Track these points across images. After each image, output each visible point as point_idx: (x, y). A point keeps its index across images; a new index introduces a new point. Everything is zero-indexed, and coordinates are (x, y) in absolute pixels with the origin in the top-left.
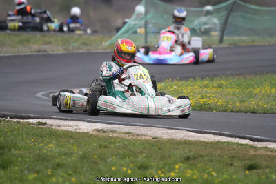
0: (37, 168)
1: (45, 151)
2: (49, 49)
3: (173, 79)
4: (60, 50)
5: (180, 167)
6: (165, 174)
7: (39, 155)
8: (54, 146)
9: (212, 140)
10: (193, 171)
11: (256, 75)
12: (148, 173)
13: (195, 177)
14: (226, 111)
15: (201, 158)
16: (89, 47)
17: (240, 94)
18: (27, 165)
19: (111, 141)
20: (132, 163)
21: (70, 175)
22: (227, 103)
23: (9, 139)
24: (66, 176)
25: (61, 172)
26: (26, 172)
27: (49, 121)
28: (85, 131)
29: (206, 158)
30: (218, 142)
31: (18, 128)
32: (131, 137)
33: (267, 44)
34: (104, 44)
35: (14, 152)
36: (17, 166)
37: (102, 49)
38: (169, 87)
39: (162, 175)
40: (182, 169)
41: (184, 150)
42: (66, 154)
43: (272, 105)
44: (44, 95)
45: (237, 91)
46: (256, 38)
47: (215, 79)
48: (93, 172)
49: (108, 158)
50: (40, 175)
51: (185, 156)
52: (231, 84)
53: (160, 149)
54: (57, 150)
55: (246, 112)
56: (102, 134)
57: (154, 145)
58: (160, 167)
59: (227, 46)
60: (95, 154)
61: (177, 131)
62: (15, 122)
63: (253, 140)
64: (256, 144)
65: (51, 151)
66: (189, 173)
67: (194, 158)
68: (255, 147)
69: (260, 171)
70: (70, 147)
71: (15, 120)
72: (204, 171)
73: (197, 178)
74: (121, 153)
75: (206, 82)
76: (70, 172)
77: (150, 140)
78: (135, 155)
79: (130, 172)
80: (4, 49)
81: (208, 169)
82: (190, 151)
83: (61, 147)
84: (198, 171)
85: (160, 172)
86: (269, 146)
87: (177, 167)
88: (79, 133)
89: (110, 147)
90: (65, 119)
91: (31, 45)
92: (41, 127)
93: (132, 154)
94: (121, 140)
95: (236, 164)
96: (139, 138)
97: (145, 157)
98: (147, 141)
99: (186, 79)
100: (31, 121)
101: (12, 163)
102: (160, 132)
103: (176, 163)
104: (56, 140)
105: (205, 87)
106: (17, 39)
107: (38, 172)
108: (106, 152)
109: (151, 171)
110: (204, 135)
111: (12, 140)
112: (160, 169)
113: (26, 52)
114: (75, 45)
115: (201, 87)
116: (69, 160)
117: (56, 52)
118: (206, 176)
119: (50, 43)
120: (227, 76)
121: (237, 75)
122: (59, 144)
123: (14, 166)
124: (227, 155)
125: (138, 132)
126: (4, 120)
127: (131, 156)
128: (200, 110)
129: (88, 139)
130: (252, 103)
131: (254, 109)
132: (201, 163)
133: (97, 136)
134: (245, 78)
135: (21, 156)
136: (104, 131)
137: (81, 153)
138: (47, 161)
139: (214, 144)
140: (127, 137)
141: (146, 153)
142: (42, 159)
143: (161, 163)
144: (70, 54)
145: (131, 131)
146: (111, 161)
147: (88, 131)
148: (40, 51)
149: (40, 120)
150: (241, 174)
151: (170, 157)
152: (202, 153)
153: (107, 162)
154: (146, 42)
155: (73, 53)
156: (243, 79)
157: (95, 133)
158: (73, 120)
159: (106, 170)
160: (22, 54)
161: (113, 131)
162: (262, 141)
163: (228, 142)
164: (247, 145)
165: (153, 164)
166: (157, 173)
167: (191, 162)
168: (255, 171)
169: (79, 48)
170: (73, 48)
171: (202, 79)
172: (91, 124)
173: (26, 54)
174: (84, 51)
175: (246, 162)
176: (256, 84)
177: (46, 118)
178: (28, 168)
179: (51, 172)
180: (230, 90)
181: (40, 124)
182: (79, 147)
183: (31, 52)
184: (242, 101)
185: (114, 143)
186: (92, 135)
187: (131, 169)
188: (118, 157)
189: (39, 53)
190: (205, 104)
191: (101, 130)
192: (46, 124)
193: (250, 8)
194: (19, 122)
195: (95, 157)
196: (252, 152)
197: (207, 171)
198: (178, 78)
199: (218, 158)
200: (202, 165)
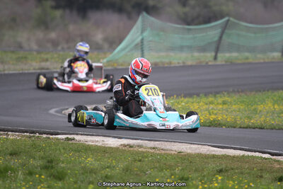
3: (177, 96)
6: (207, 185)
13: (236, 187)
14: (235, 127)
15: (232, 171)
17: (246, 111)
20: (172, 175)
22: (235, 119)
23: (49, 154)
29: (236, 171)
32: (157, 152)
34: (101, 61)
44: (57, 112)
45: (242, 107)
47: (218, 95)
49: (146, 171)
51: (217, 169)
52: (235, 101)
55: (254, 128)
56: (129, 149)
59: (223, 63)
61: (200, 146)
62: (45, 138)
63: (272, 154)
65: (92, 164)
66: (231, 184)
67: (227, 171)
71: (44, 136)
77: (176, 154)
78: (171, 168)
83: (99, 160)
87: (219, 178)
89: (144, 161)
94: (153, 155)
95: (266, 176)
99: (191, 96)
100: (59, 136)
104: (93, 154)
105: (210, 103)
115: (207, 104)
118: (247, 186)
120: (229, 93)
121: (238, 92)
125: (163, 147)
126: (34, 136)
127: (168, 169)
128: (209, 126)
129: (121, 154)
134: (246, 94)
136: (131, 146)
137: (122, 166)
141: (181, 166)
145: (157, 146)
149: (68, 136)
151: (203, 169)
153: (146, 174)
156: (245, 97)
161: (140, 146)
171: (206, 95)
172: (116, 139)
177: (73, 134)
181: (68, 139)
185: (146, 157)
188: (156, 170)
190: (214, 121)
191: (128, 145)
192: (74, 139)
194: (49, 138)
198: (182, 95)
199: (248, 171)
200: (236, 176)
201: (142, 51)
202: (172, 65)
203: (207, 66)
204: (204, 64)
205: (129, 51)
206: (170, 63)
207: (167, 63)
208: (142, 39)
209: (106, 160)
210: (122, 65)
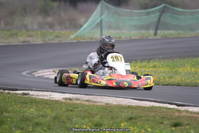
0: (22, 126)
1: (28, 114)
2: (31, 40)
4: (39, 41)
5: (125, 124)
7: (23, 117)
8: (34, 110)
9: (148, 106)
10: (134, 127)
11: (180, 58)
13: (135, 132)
14: (158, 85)
15: (140, 119)
16: (60, 39)
17: (169, 72)
18: (15, 124)
19: (75, 106)
20: (90, 122)
21: (45, 131)
22: (159, 78)
23: (2, 105)
24: (42, 131)
25: (39, 129)
26: (14, 129)
27: (31, 93)
28: (57, 99)
29: (143, 119)
30: (152, 107)
31: (8, 97)
32: (90, 103)
33: (189, 36)
34: (71, 36)
35: (5, 114)
36: (7, 124)
37: (70, 40)
40: (126, 126)
41: (128, 113)
42: (42, 116)
43: (192, 80)
44: (28, 73)
45: (167, 70)
46: (181, 32)
47: (151, 61)
48: (62, 129)
49: (73, 118)
50: (24, 131)
51: (129, 117)
52: (162, 65)
53: (111, 112)
54: (37, 113)
55: (173, 85)
56: (69, 101)
57: (106, 109)
58: (110, 125)
59: (160, 38)
60: (63, 116)
61: (123, 99)
62: (6, 93)
63: (178, 105)
64: (180, 108)
65: (32, 114)
67: (135, 118)
68: (179, 111)
69: (183, 127)
70: (46, 111)
71: (7, 91)
72: (142, 127)
74: (83, 115)
75: (144, 64)
76: (46, 129)
77: (103, 105)
78: (93, 116)
81: (145, 126)
82: (132, 113)
83: (40, 111)
84: (138, 128)
86: (189, 110)
87: (123, 125)
88: (52, 101)
89: (74, 111)
90: (42, 91)
91: (19, 37)
92: (25, 96)
93: (90, 115)
94: (83, 106)
95: (165, 123)
96: (96, 104)
97: (100, 118)
98: (101, 106)
100: (18, 92)
101: (3, 122)
102: (111, 100)
103: (122, 122)
104: (36, 105)
105: (143, 67)
106: (8, 33)
107: (22, 129)
108: (72, 114)
110: (142, 102)
111: (4, 106)
113: (15, 42)
114: (50, 37)
115: (141, 67)
116: (45, 120)
117: (36, 43)
118: (143, 131)
119: (32, 36)
120: (159, 59)
121: (167, 58)
122: (38, 108)
123: (5, 125)
124: (159, 116)
125: (95, 100)
127: (90, 117)
129: (59, 105)
130: (177, 79)
131: (179, 83)
132: (140, 121)
133: (65, 103)
134: (173, 61)
135: (10, 117)
136: (70, 99)
137: (53, 115)
138: (29, 121)
139: (150, 108)
140: (87, 103)
141: (100, 115)
142: (25, 119)
143: (111, 122)
144: (47, 43)
145: (90, 99)
146: (75, 121)
147: (59, 99)
148: (25, 42)
149: (25, 92)
150: (169, 130)
152: (141, 115)
153: (72, 121)
154: (102, 35)
155: (49, 43)
156: (171, 62)
157: (64, 101)
158: (48, 91)
160: (12, 44)
161: (77, 99)
162: (184, 106)
163: (160, 107)
164: (174, 109)
165: (105, 123)
167: (133, 121)
168: (179, 127)
169: (53, 40)
170: (49, 39)
171: (142, 61)
172: (61, 94)
173: (15, 44)
174: (57, 42)
175: (173, 121)
176: (181, 65)
177: (29, 90)
178: (15, 126)
179: (32, 129)
180: (162, 70)
181: (24, 94)
182: (52, 110)
183: (19, 42)
184: (171, 78)
185: (77, 108)
186: (62, 102)
188: (80, 117)
189: (25, 43)
191: (69, 98)
192: (28, 94)
193: (176, 10)
194: (9, 93)
195: (64, 117)
196: (177, 114)
197: (144, 128)
199: (152, 118)
200: (141, 123)
201: (101, 29)
202: (121, 39)
203: (148, 39)
204: (146, 38)
205: (92, 29)
206: (120, 37)
207: (118, 38)
208: (101, 20)
210: (84, 39)
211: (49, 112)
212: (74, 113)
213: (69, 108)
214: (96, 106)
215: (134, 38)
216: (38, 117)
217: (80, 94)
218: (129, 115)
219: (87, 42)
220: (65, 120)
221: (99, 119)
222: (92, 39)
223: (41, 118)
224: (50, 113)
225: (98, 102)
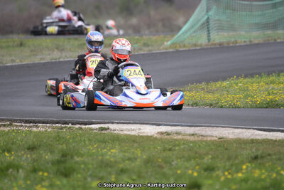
0: (101, 175)
1: (108, 157)
3: (238, 77)
5: (247, 167)
6: (232, 175)
8: (117, 151)
9: (280, 138)
10: (261, 170)
12: (214, 175)
13: (263, 177)
15: (269, 157)
16: (150, 48)
18: (90, 172)
19: (176, 143)
20: (198, 164)
21: (134, 180)
23: (71, 146)
25: (125, 178)
26: (89, 179)
27: (111, 126)
28: (149, 135)
31: (80, 134)
32: (196, 138)
34: (165, 43)
35: (77, 159)
36: (80, 173)
37: (163, 49)
38: (234, 85)
39: (229, 177)
40: (249, 169)
41: (251, 150)
42: (129, 159)
47: (281, 74)
48: (157, 177)
49: (173, 161)
51: (253, 155)
53: (226, 149)
54: (121, 155)
56: (166, 137)
58: (227, 168)
60: (159, 158)
61: (244, 130)
62: (76, 129)
65: (114, 156)
66: (257, 173)
67: (262, 157)
70: (134, 152)
71: (77, 126)
72: (272, 170)
73: (265, 178)
74: (186, 155)
75: (272, 78)
76: (134, 177)
77: (216, 141)
78: (201, 157)
79: (195, 174)
80: (64, 54)
81: (276, 168)
82: (257, 150)
83: (125, 152)
84: (266, 171)
85: (226, 173)
87: (244, 167)
88: (142, 137)
89: (175, 150)
90: (127, 123)
92: (103, 132)
93: (197, 155)
94: (186, 142)
96: (205, 139)
97: (212, 159)
98: (213, 142)
99: (252, 76)
100: (93, 126)
101: (74, 170)
102: (226, 132)
103: (243, 163)
104: (120, 144)
105: (271, 83)
106: (76, 43)
107: (101, 178)
108: (171, 155)
109: (217, 173)
110: (271, 133)
111: (74, 147)
112: (227, 170)
114: (136, 46)
115: (267, 83)
116: (133, 164)
118: (274, 175)
122: (123, 149)
123: (77, 174)
125: (203, 133)
126: (66, 127)
127: (197, 158)
128: (267, 108)
129: (152, 143)
133: (161, 139)
135: (84, 163)
136: (168, 134)
137: (145, 157)
138: (111, 167)
139: (282, 142)
140: (192, 138)
141: (211, 155)
142: (105, 165)
143: (227, 164)
145: (197, 132)
146: (176, 164)
147: (152, 134)
149: (103, 126)
151: (236, 157)
152: (270, 152)
153: (171, 165)
154: (209, 40)
155: (134, 55)
157: (159, 136)
158: (136, 123)
159: (171, 173)
161: (178, 133)
165: (219, 165)
166: (224, 175)
167: (259, 161)
169: (140, 49)
170: (134, 49)
171: (269, 75)
172: (154, 126)
174: (145, 52)
177: (108, 123)
178: (91, 176)
179: (116, 178)
181: (103, 129)
182: (143, 150)
185: (178, 145)
186: (156, 138)
187: (197, 172)
188: (183, 159)
190: (271, 101)
191: (166, 132)
192: (108, 129)
194: (81, 128)
195: (160, 160)
197: (276, 170)
198: (243, 75)
200: (270, 163)
201: (209, 31)
202: (238, 45)
204: (273, 41)
205: (195, 32)
206: (236, 42)
207: (233, 43)
208: (208, 18)
209: (133, 150)
210: (184, 46)
211: (139, 152)
212: (174, 152)
213: (167, 146)
214: (206, 142)
215: (256, 42)
216: (124, 161)
217: (182, 126)
218: (253, 153)
219: (189, 50)
220: (162, 164)
221: (210, 161)
222: (196, 45)
223: (127, 162)
224: (139, 155)
225: (207, 136)
